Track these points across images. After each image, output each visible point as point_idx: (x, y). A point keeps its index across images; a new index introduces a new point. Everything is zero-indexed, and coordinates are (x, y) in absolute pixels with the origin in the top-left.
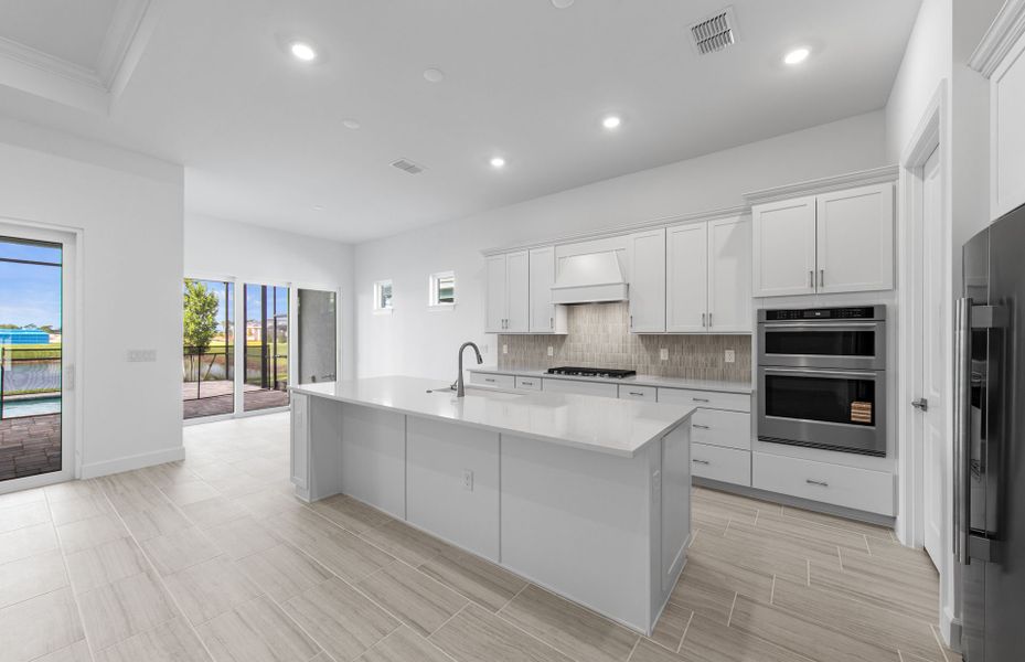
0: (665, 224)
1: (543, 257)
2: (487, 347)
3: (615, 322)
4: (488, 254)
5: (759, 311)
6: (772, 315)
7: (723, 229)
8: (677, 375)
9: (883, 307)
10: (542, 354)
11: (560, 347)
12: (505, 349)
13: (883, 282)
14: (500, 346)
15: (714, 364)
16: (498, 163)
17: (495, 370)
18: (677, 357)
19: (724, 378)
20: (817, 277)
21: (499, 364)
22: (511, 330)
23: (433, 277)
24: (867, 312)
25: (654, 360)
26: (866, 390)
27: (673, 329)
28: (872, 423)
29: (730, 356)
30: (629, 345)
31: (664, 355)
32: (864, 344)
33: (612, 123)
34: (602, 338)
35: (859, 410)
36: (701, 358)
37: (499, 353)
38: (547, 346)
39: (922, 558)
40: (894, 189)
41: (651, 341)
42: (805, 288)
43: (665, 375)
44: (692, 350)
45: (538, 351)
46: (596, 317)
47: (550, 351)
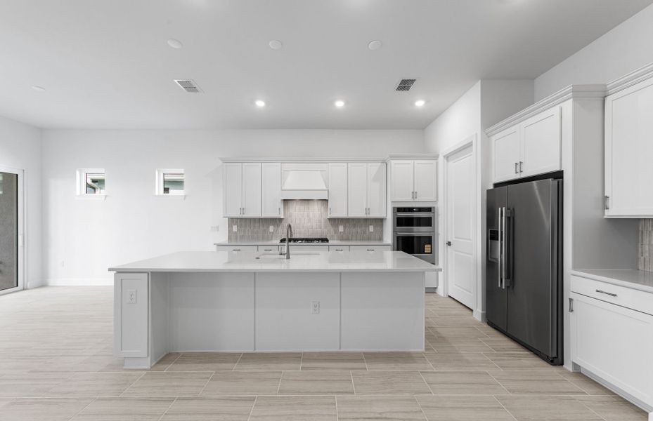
0: (347, 161)
1: (272, 169)
2: (218, 227)
3: (316, 211)
4: (226, 161)
5: (394, 208)
6: (399, 210)
7: (374, 168)
8: (348, 239)
9: (434, 208)
10: (265, 231)
11: (278, 226)
12: (235, 228)
13: (433, 199)
14: (230, 226)
15: (365, 233)
16: (260, 104)
17: (227, 243)
18: (347, 230)
19: (369, 239)
20: (414, 194)
21: (230, 238)
22: (246, 216)
23: (159, 171)
24: (429, 210)
25: (336, 232)
26: (429, 240)
27: (352, 215)
28: (431, 253)
29: (371, 229)
30: (323, 224)
31: (341, 229)
32: (428, 222)
33: (340, 104)
34: (307, 220)
35: (427, 248)
36: (359, 230)
37: (230, 231)
38: (269, 225)
39: (450, 299)
40: (437, 164)
41: (335, 221)
42: (410, 199)
43: (342, 239)
44: (354, 226)
45: (262, 229)
46: (302, 208)
47: (271, 229)
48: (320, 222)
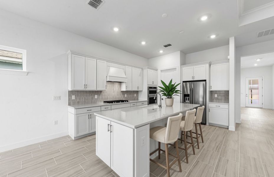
0: (132, 66)
1: (102, 64)
2: (60, 97)
3: (116, 87)
5: (148, 87)
9: (157, 87)
10: (92, 98)
12: (73, 97)
14: (70, 96)
15: (133, 97)
20: (153, 82)
21: (70, 104)
25: (124, 97)
29: (135, 95)
30: (119, 93)
34: (113, 92)
37: (69, 99)
40: (157, 72)
44: (130, 94)
45: (91, 97)
46: (111, 85)
47: (96, 97)
48: (118, 93)
